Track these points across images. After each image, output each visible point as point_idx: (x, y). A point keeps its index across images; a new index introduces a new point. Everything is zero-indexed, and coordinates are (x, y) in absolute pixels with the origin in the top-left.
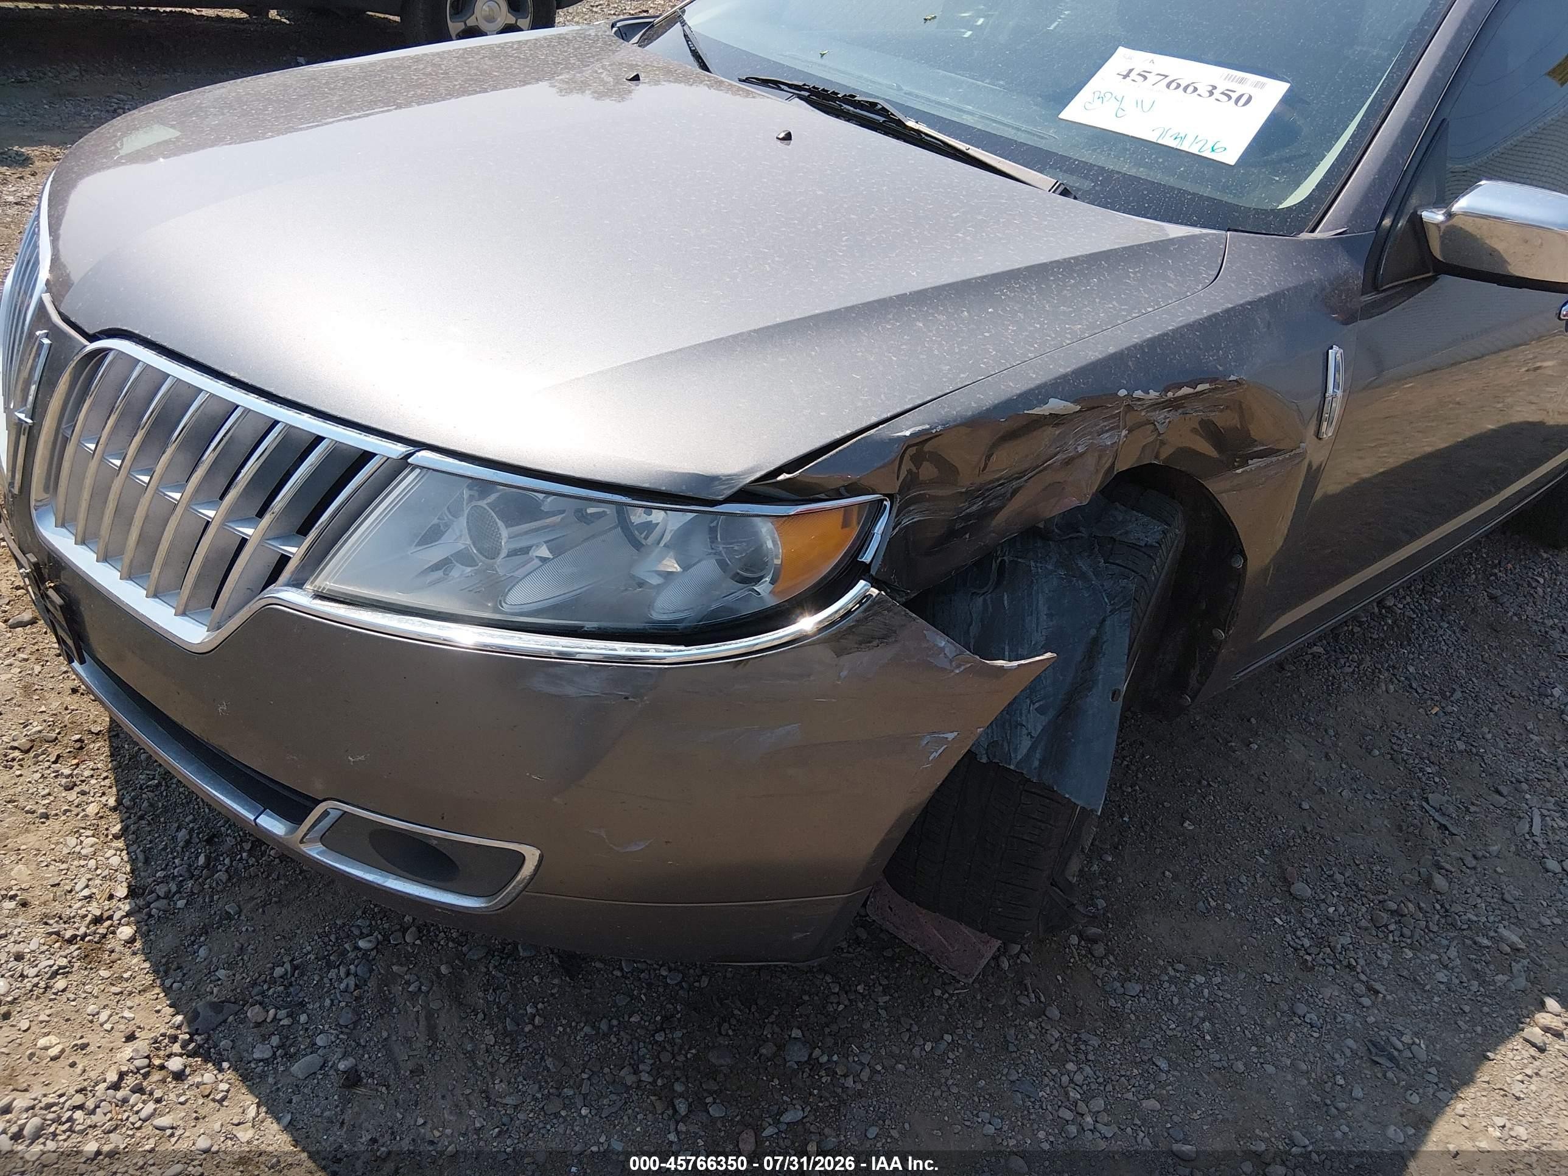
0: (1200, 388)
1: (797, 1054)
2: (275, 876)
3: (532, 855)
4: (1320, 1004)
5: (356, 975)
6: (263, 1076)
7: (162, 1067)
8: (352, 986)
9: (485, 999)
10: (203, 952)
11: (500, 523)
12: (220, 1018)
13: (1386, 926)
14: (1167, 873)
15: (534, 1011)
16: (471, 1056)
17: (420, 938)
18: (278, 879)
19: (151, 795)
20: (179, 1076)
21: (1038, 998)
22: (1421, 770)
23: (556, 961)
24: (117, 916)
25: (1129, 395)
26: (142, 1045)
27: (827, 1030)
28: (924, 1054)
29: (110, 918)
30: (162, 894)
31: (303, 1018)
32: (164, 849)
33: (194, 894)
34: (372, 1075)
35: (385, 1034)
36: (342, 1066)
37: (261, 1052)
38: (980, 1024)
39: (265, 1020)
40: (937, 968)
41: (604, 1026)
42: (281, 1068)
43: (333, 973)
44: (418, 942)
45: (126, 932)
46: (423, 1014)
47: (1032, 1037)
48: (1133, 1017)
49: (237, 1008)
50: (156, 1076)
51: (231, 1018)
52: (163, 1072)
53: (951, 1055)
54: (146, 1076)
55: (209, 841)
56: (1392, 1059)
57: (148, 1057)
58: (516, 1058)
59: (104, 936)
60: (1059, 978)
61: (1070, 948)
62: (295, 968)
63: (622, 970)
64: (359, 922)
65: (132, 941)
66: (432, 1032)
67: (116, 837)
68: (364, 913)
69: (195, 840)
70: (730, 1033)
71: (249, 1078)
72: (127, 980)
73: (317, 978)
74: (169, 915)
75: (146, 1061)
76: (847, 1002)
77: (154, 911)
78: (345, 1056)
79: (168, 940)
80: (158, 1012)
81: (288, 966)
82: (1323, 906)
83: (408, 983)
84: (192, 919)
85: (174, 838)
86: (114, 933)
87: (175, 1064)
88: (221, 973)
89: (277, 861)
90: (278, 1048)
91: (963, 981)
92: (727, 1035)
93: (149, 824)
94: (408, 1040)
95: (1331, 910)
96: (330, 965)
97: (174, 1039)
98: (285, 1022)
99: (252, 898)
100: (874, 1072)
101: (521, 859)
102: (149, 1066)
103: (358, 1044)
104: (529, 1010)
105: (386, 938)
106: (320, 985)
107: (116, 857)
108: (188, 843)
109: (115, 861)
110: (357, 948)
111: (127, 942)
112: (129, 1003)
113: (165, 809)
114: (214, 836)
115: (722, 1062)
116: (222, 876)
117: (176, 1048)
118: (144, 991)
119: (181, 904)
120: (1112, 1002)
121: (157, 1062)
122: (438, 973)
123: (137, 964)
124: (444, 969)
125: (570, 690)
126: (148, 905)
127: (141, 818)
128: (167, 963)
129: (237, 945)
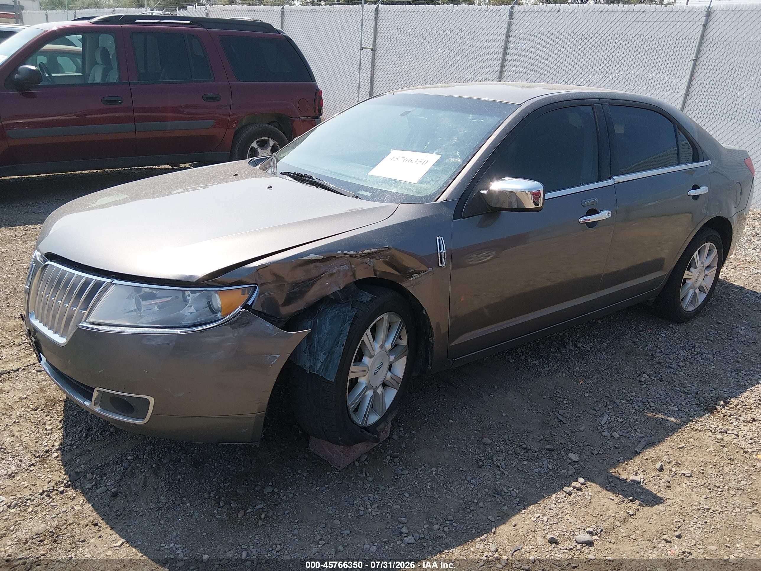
0: (373, 250)
1: (268, 490)
2: (106, 440)
3: (152, 400)
4: (479, 477)
5: (124, 466)
6: (87, 493)
7: (57, 490)
8: (122, 469)
9: (165, 473)
10: (78, 461)
11: (141, 300)
12: (78, 477)
13: (520, 453)
14: (435, 436)
15: (180, 477)
16: (156, 489)
17: (149, 457)
18: (108, 441)
19: (73, 418)
20: (62, 493)
21: (366, 474)
22: (562, 402)
23: (193, 463)
24: (53, 450)
25: (342, 253)
26: (52, 484)
27: (282, 483)
28: (315, 490)
29: (51, 450)
30: (69, 444)
31: (105, 478)
32: (73, 433)
33: (79, 445)
34: (122, 493)
35: (129, 483)
36: (112, 490)
37: (89, 486)
38: (340, 482)
39: (92, 478)
40: (331, 466)
41: (203, 481)
42: (94, 491)
43: (117, 466)
44: (147, 458)
45: (55, 455)
46: (143, 477)
47: (359, 486)
48: (402, 481)
49: (84, 475)
50: (55, 492)
51: (81, 478)
52: (57, 492)
53: (325, 491)
54: (51, 492)
55: (88, 430)
56: (501, 495)
57: (53, 487)
58: (169, 490)
59: (48, 456)
60: (378, 469)
61: (385, 460)
62: (105, 464)
63: (214, 466)
64: (130, 452)
65: (57, 457)
66: (145, 483)
67: (59, 429)
68: (132, 449)
69: (84, 430)
70: (247, 484)
71: (84, 493)
72: (53, 467)
73: (112, 467)
74: (70, 451)
75: (52, 488)
76: (292, 475)
77: (65, 449)
78: (114, 488)
79: (68, 457)
80: (60, 476)
81: (103, 464)
82: (495, 447)
83: (141, 469)
84: (77, 451)
85: (77, 430)
86: (52, 455)
87: (61, 489)
88: (82, 466)
89: (108, 436)
90: (94, 485)
91: (339, 469)
92: (246, 484)
93: (70, 426)
94: (137, 485)
95: (498, 448)
96: (117, 464)
97: (62, 482)
98: (98, 479)
99: (98, 446)
100: (295, 495)
101: (148, 402)
102: (53, 489)
103: (120, 485)
104: (179, 477)
105: (137, 456)
106: (112, 469)
107: (58, 435)
108: (81, 431)
109: (57, 436)
110: (127, 459)
111: (55, 457)
112: (51, 474)
113: (77, 421)
114: (90, 429)
115: (241, 492)
116: (89, 439)
117: (63, 485)
118: (57, 471)
119: (75, 447)
120: (396, 477)
121: (55, 488)
122: (152, 467)
123: (57, 464)
124: (154, 466)
125: (153, 343)
126: (64, 447)
127: (68, 424)
128: (66, 463)
129: (89, 459)
